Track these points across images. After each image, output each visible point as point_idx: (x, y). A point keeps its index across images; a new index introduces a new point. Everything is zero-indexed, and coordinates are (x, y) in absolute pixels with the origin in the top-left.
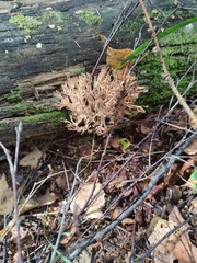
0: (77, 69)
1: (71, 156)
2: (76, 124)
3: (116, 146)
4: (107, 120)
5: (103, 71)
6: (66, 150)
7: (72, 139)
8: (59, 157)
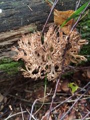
0: (30, 28)
1: (28, 99)
2: (30, 72)
3: (66, 89)
4: (56, 68)
5: (51, 29)
6: (23, 94)
7: (29, 84)
8: (18, 101)
